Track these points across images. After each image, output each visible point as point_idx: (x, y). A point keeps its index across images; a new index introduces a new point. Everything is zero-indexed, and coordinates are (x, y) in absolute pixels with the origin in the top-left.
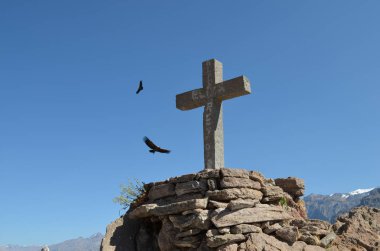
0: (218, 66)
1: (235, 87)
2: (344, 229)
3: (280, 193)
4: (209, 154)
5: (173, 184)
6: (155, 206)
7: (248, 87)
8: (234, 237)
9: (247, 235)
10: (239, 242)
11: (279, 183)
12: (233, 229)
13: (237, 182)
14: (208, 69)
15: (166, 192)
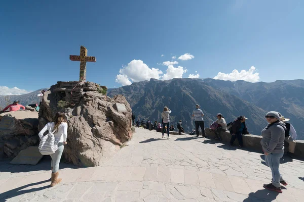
0: (86, 51)
1: (92, 59)
2: (116, 99)
3: (102, 89)
4: (81, 76)
5: (71, 83)
6: (65, 89)
7: (96, 60)
8: (91, 99)
9: (95, 98)
10: (92, 100)
11: (101, 87)
12: (91, 97)
13: (92, 86)
14: (83, 49)
15: (68, 85)
